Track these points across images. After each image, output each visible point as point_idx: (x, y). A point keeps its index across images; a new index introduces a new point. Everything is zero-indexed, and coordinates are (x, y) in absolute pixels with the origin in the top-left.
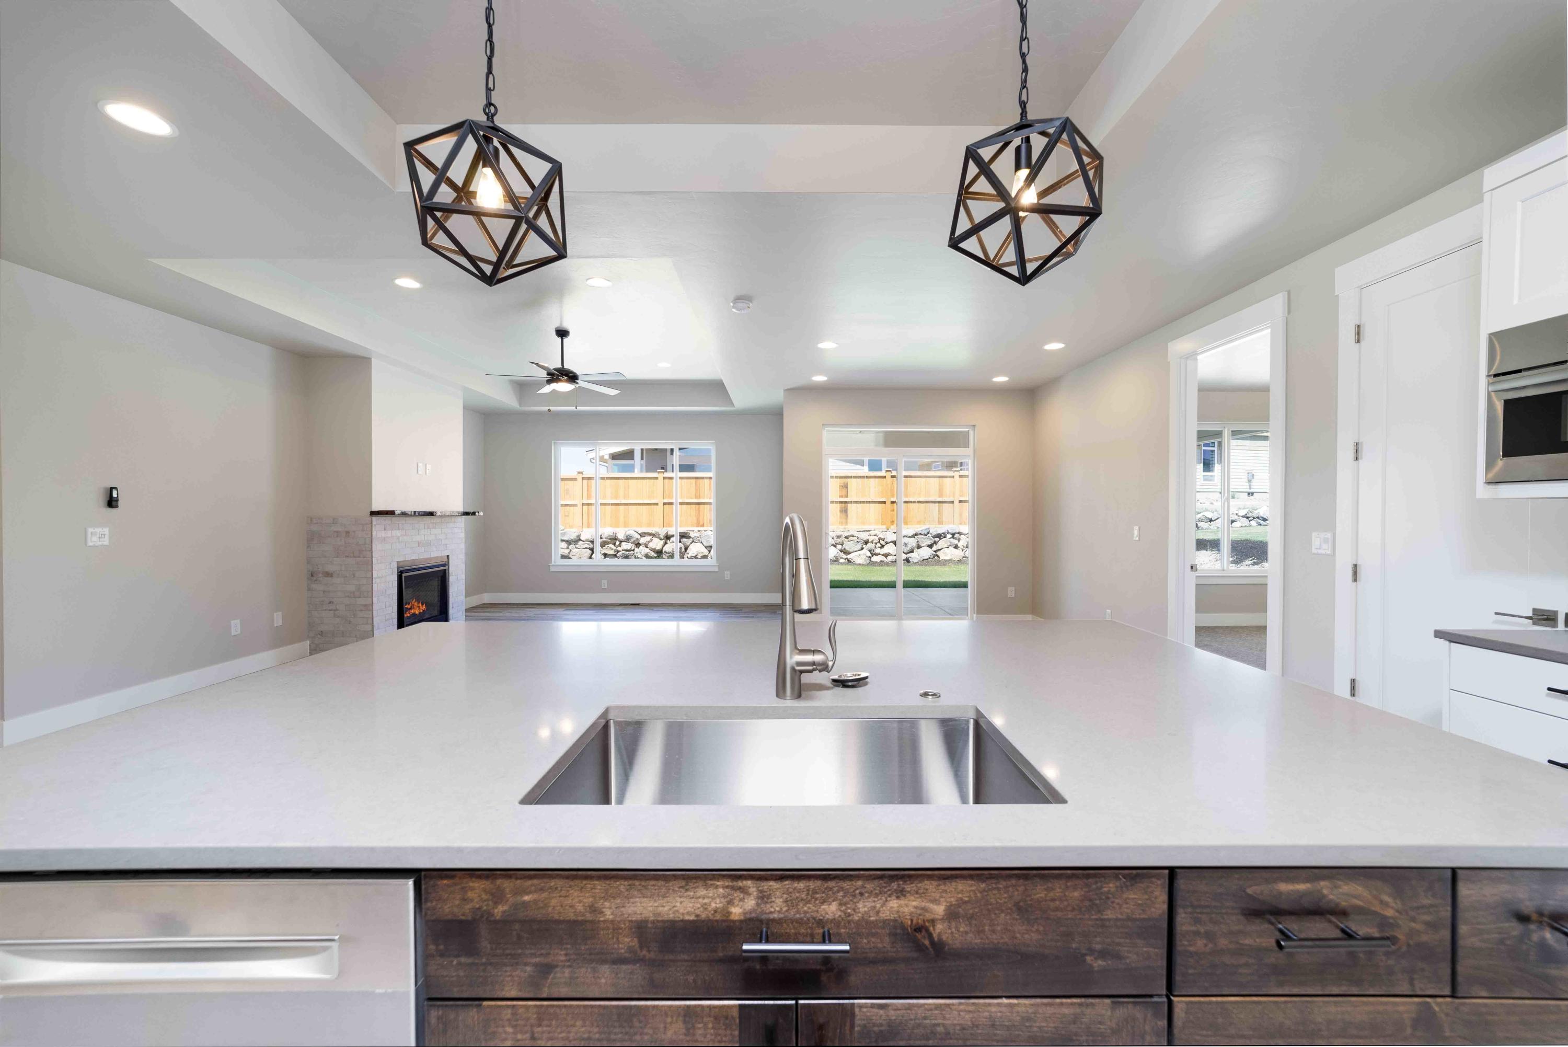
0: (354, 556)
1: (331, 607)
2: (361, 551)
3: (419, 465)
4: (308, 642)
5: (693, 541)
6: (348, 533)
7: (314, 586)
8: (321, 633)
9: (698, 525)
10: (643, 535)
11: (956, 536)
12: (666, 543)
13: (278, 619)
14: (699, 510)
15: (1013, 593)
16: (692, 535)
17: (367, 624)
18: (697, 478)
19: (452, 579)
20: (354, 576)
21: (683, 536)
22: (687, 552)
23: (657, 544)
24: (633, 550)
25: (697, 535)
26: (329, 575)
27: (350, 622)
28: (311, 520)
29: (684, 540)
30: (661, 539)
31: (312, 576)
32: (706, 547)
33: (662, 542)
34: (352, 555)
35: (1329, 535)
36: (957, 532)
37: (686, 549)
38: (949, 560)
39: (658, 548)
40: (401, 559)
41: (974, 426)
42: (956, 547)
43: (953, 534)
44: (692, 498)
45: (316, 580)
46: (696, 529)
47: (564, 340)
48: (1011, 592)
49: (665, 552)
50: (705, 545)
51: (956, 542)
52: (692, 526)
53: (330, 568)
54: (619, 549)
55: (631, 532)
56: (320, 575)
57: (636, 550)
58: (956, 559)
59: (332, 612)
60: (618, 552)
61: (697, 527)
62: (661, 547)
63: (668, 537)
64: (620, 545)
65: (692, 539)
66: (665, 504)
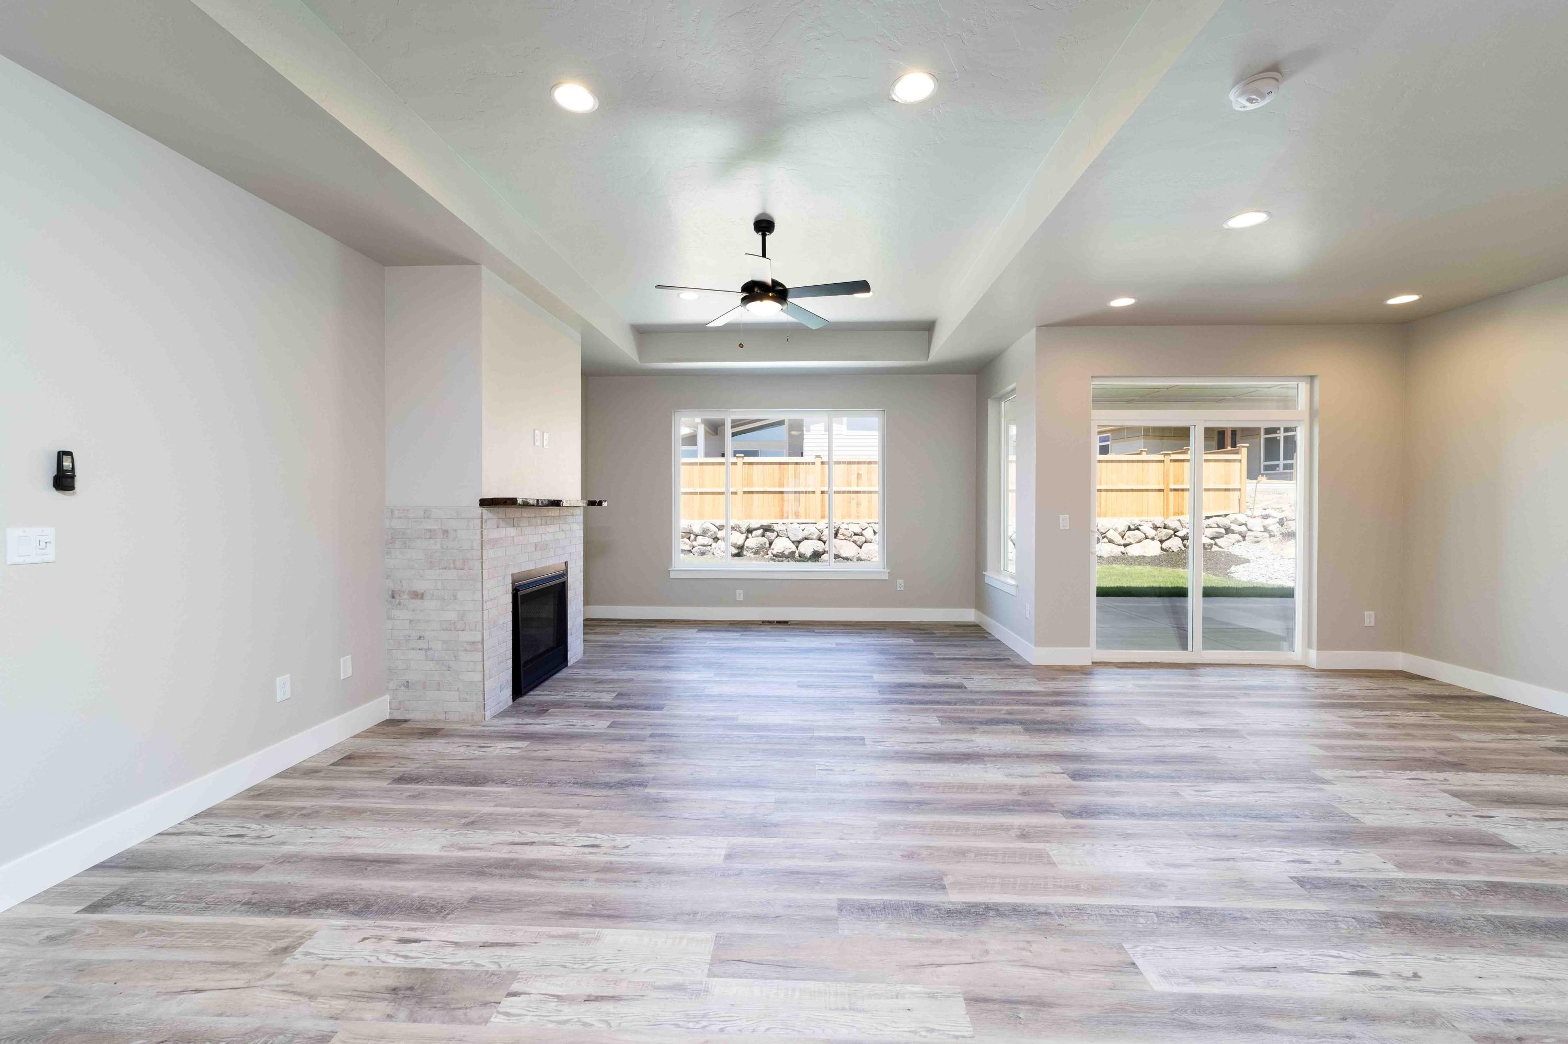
0: (455, 568)
1: (422, 644)
2: (465, 561)
3: (537, 431)
4: (387, 697)
5: (778, 536)
6: (446, 532)
7: (396, 613)
8: (407, 684)
9: (782, 517)
12: (747, 538)
13: (346, 668)
14: (783, 499)
15: (1373, 619)
16: (776, 528)
17: (473, 671)
18: (780, 463)
19: (570, 594)
20: (455, 599)
21: (767, 529)
22: (772, 547)
23: (738, 538)
24: (711, 545)
25: (784, 527)
26: (417, 595)
27: (449, 668)
28: (392, 512)
29: (768, 534)
30: (742, 533)
31: (393, 597)
32: (793, 542)
33: (744, 536)
34: (452, 566)
37: (770, 544)
39: (740, 542)
40: (516, 571)
41: (1312, 378)
44: (774, 487)
45: (399, 604)
46: (780, 521)
47: (767, 238)
48: (1369, 618)
49: (747, 547)
50: (794, 539)
52: (775, 518)
53: (420, 586)
54: (694, 543)
55: (708, 525)
56: (405, 596)
57: (714, 545)
59: (423, 652)
60: (693, 547)
61: (781, 519)
62: (743, 542)
63: (750, 531)
64: (695, 540)
65: (775, 533)
66: (744, 493)
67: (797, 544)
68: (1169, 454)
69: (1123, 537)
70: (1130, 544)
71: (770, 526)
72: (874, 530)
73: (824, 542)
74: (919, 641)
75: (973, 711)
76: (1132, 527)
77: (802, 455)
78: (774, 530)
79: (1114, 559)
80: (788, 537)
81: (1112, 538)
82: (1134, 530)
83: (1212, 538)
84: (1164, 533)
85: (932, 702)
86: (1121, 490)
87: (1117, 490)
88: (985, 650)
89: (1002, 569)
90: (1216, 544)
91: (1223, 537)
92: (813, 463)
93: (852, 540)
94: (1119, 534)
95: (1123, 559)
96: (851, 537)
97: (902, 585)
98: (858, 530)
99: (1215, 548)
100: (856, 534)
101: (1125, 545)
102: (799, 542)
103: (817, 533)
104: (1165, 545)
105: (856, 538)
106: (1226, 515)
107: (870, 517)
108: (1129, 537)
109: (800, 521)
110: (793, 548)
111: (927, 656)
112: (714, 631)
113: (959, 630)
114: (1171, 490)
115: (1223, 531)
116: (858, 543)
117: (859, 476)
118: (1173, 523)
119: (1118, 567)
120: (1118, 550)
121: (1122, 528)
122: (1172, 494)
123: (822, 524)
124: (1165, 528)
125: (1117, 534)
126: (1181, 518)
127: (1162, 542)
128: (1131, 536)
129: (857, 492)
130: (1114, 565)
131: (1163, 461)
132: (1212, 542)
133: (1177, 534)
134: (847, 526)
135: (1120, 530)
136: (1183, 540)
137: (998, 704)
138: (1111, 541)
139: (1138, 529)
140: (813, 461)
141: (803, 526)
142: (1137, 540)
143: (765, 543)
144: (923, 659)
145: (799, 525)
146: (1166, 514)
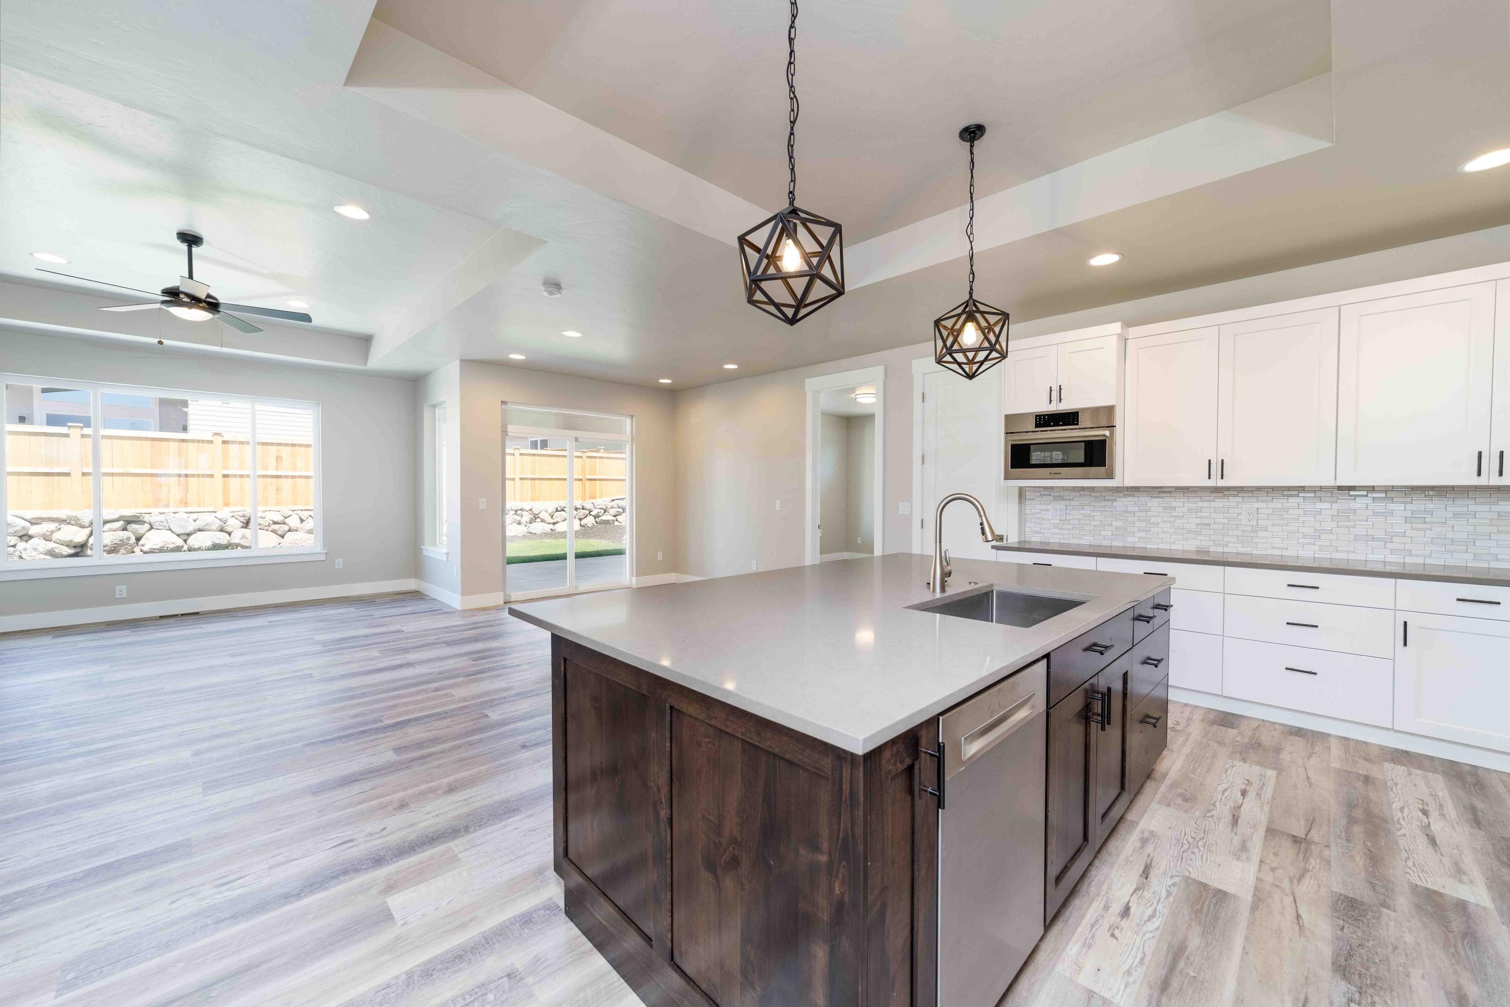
5: (152, 528)
10: (34, 522)
11: (519, 512)
25: (162, 518)
35: (909, 504)
36: (520, 508)
37: (138, 539)
38: (514, 536)
42: (519, 523)
43: (516, 511)
51: (519, 518)
58: (520, 535)
67: (185, 537)
68: (585, 452)
69: (552, 517)
70: (558, 522)
71: (138, 517)
72: (300, 518)
73: (229, 534)
74: (359, 608)
75: (408, 643)
76: (559, 509)
77: (185, 429)
78: (145, 522)
79: (546, 535)
80: (170, 529)
81: (544, 518)
82: (560, 511)
83: (615, 516)
84: (582, 513)
85: (372, 644)
86: (551, 479)
87: (547, 479)
88: (422, 606)
89: (438, 543)
90: (617, 520)
91: (621, 515)
92: (211, 442)
93: (270, 529)
94: (549, 514)
95: (553, 534)
96: (269, 525)
97: (341, 563)
98: (278, 517)
99: (616, 523)
100: (275, 523)
101: (554, 524)
102: (189, 535)
103: (218, 523)
104: (583, 522)
105: (276, 527)
106: (623, 499)
107: (295, 503)
108: (557, 517)
109: (189, 509)
110: (179, 542)
111: (370, 617)
112: (84, 634)
113: (397, 597)
114: (587, 479)
115: (621, 510)
116: (280, 533)
117: (279, 459)
118: (588, 505)
119: (547, 541)
120: (548, 528)
121: (551, 509)
122: (588, 482)
123: (224, 513)
124: (583, 509)
125: (547, 514)
126: (593, 501)
127: (580, 520)
128: (559, 516)
129: (277, 477)
130: (544, 540)
131: (582, 457)
132: (615, 518)
133: (591, 513)
134: (263, 515)
135: (550, 512)
136: (595, 518)
137: (428, 636)
138: (543, 521)
139: (563, 510)
140: (210, 438)
141: (194, 516)
142: (563, 519)
143: (128, 539)
144: (365, 620)
145: (188, 515)
146: (584, 499)
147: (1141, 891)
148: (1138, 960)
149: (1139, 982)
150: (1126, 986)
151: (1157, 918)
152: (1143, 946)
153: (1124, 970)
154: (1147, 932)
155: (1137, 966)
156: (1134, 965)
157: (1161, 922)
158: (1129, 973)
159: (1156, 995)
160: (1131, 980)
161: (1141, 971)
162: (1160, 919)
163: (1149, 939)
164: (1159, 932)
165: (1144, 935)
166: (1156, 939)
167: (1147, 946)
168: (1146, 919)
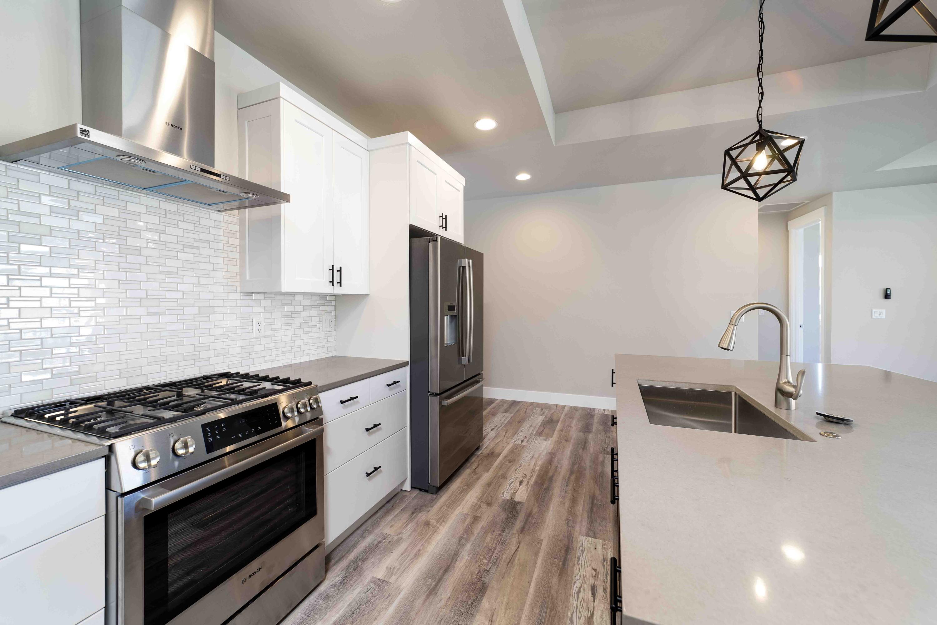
147: (589, 616)
148: (580, 559)
149: (578, 548)
150: (582, 544)
151: (576, 593)
152: (579, 568)
153: (585, 552)
154: (579, 579)
155: (580, 556)
156: (581, 556)
157: (573, 589)
158: (583, 551)
159: (570, 544)
160: (581, 548)
161: (578, 554)
162: (574, 592)
163: (577, 574)
164: (573, 582)
165: (580, 576)
166: (574, 575)
167: (578, 569)
168: (581, 589)
